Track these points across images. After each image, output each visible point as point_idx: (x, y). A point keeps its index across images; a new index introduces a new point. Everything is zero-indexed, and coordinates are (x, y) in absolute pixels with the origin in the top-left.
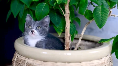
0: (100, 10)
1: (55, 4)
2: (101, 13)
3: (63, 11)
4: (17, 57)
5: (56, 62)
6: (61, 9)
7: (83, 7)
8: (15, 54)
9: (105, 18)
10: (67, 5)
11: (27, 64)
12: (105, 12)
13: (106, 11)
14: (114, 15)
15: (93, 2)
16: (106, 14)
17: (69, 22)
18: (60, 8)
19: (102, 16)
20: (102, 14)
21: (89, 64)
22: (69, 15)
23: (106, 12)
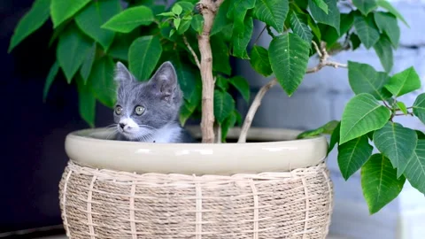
0: (286, 44)
1: (171, 33)
2: (290, 53)
3: (194, 54)
4: (70, 172)
5: (168, 174)
6: (190, 49)
7: (241, 38)
8: (66, 168)
9: (301, 64)
10: (203, 36)
11: (95, 183)
12: (300, 50)
13: (300, 46)
14: (333, 63)
15: (271, 28)
16: (301, 54)
17: (210, 83)
18: (186, 46)
19: (292, 61)
20: (292, 55)
21: (254, 180)
22: (210, 64)
23: (303, 48)
